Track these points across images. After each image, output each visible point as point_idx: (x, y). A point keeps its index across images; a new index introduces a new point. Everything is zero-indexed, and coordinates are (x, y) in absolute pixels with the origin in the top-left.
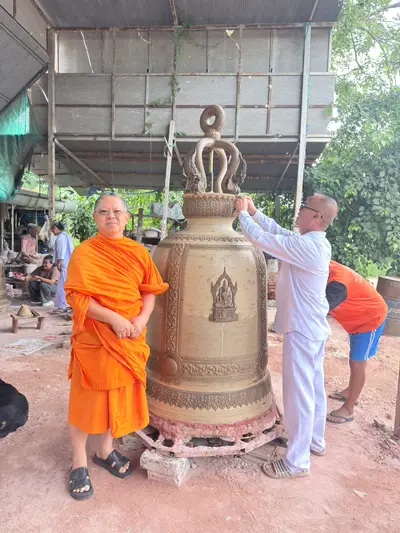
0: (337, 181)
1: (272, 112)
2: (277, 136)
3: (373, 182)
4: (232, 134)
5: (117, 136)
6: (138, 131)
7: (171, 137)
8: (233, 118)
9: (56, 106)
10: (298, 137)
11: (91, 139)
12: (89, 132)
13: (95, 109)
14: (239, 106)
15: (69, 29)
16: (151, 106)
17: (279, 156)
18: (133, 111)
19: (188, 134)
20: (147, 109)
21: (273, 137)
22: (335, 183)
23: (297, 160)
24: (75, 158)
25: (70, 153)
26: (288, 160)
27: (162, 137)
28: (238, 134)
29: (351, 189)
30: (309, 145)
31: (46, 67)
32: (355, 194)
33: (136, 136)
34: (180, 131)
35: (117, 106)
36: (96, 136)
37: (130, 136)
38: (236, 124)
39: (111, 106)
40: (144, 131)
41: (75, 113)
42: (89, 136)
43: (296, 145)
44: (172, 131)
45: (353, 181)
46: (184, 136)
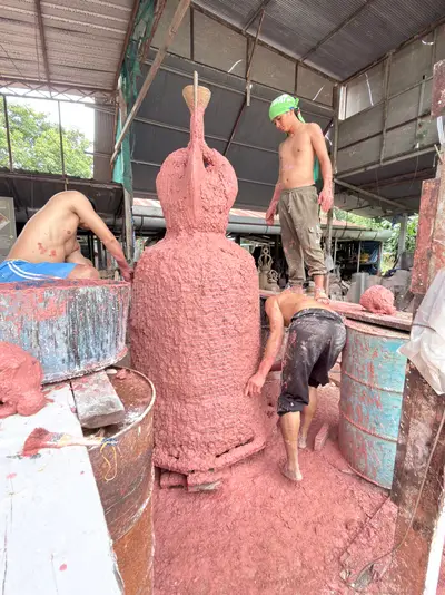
5: (384, 161)
6: (409, 148)
9: (338, 150)
11: (362, 170)
12: (362, 164)
13: (367, 142)
15: (351, 77)
18: (404, 129)
20: (419, 121)
24: (362, 191)
25: (354, 188)
27: (432, 146)
31: (331, 122)
35: (387, 131)
36: (365, 167)
37: (399, 156)
41: (352, 151)
42: (360, 168)
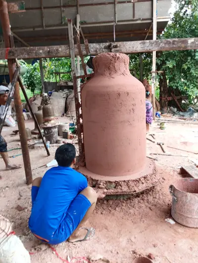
1: (136, 4)
2: (140, 19)
4: (114, 20)
7: (78, 25)
8: (113, 10)
10: (152, 19)
14: (116, 3)
16: (64, 6)
17: (140, 32)
19: (88, 21)
21: (137, 20)
23: (152, 33)
26: (146, 33)
28: (117, 20)
30: (158, 23)
33: (57, 25)
34: (82, 20)
38: (115, 13)
39: (41, 8)
40: (62, 23)
43: (151, 24)
44: (78, 20)
46: (86, 23)
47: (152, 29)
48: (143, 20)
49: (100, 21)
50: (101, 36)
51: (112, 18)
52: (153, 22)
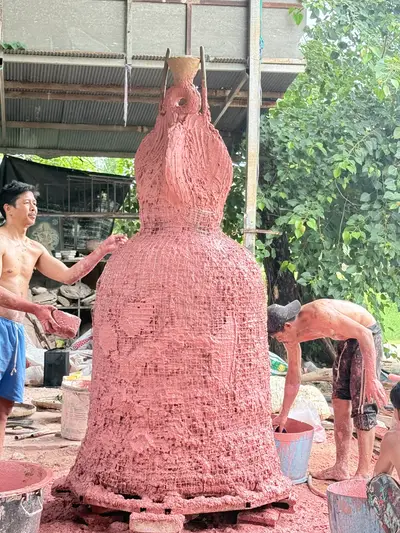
0: (320, 145)
1: (195, 11)
3: (384, 147)
4: (120, 52)
8: (120, 20)
10: (246, 62)
19: (28, 48)
22: (316, 149)
23: (245, 101)
28: (129, 55)
29: (345, 161)
30: (266, 76)
32: (353, 170)
34: (12, 41)
38: (126, 32)
43: (239, 80)
45: (348, 147)
46: (21, 51)
47: (246, 89)
48: (217, 61)
49: (73, 50)
50: (63, 93)
51: (115, 47)
52: (248, 71)
